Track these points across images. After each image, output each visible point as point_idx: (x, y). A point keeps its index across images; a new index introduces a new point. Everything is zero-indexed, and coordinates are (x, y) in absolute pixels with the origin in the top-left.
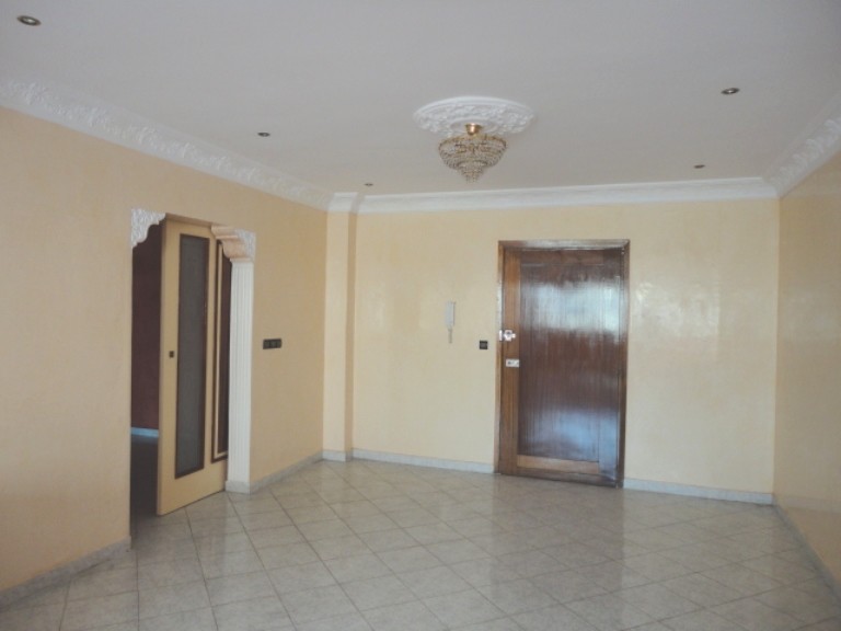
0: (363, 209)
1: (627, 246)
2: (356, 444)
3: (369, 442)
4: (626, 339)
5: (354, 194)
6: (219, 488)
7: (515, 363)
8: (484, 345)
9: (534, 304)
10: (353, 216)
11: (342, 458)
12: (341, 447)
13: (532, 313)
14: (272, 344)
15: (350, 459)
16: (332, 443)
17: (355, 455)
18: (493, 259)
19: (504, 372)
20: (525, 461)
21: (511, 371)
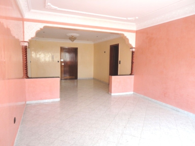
13: (65, 57)
20: (64, 78)
21: (63, 65)
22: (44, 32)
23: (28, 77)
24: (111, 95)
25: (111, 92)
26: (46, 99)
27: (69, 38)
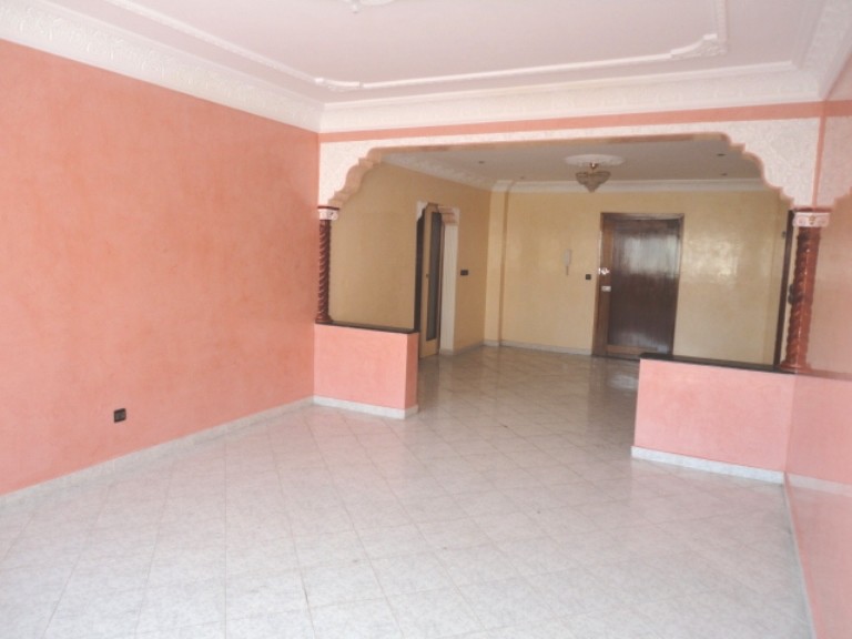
0: (514, 190)
1: (682, 219)
2: (504, 337)
3: (512, 336)
4: (679, 275)
5: (510, 182)
6: (434, 352)
7: (607, 288)
8: (588, 277)
9: (621, 253)
10: (507, 194)
11: (497, 344)
12: (495, 338)
13: (620, 258)
14: (464, 273)
15: (501, 346)
16: (490, 335)
17: (504, 343)
18: (596, 222)
19: (600, 294)
20: (611, 348)
21: (606, 293)
22: (481, 162)
23: (326, 319)
24: (629, 452)
25: (632, 443)
26: (363, 400)
27: (577, 175)
